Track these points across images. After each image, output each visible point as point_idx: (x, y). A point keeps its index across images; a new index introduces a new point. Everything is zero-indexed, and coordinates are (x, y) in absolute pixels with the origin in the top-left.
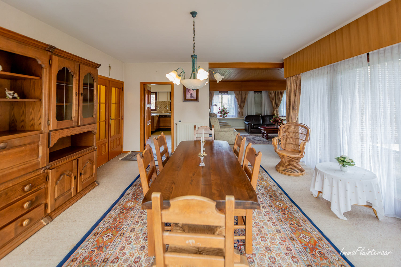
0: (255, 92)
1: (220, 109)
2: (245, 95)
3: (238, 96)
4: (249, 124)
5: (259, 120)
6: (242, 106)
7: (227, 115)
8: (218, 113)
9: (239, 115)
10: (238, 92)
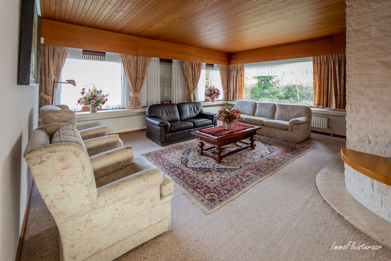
0: (162, 60)
1: (83, 93)
2: (145, 65)
3: (130, 64)
4: (162, 125)
5: (174, 113)
6: (139, 87)
7: (104, 107)
8: (79, 102)
9: (132, 104)
10: (130, 57)
